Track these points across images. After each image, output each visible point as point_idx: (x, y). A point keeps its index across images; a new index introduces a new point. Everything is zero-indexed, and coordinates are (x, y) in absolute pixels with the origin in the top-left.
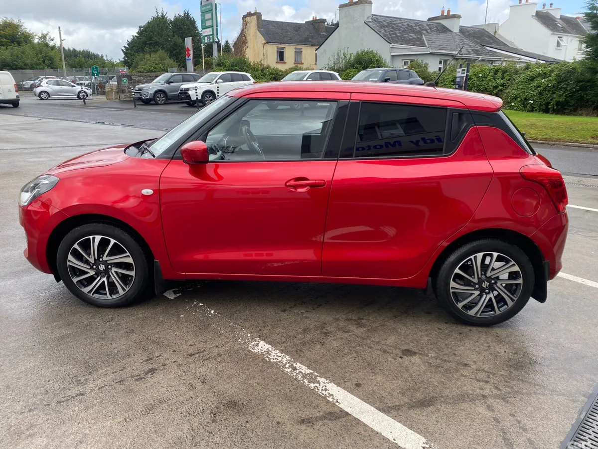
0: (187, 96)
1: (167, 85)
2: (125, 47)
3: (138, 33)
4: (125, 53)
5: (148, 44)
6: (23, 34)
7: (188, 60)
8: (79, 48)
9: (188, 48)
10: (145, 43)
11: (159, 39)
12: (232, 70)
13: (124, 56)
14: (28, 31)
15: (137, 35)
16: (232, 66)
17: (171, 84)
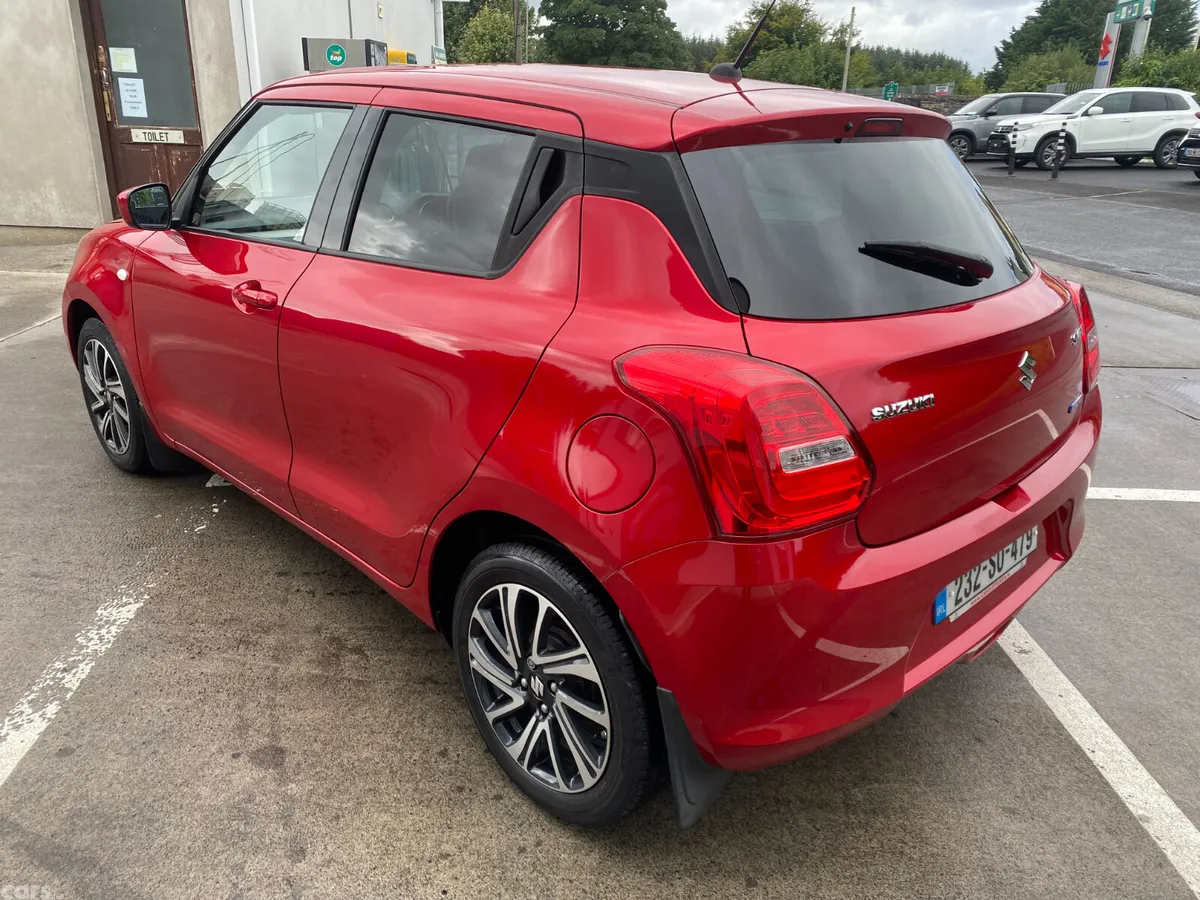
0: (1003, 145)
1: (982, 119)
2: (1004, 42)
3: (1039, 10)
4: (1001, 56)
5: (1053, 33)
6: (808, 25)
7: (1101, 64)
8: (926, 50)
9: (1107, 37)
10: (1047, 32)
11: (1083, 20)
12: (1161, 85)
13: (997, 61)
14: (818, 19)
15: (1036, 14)
16: (1167, 75)
17: (991, 118)
